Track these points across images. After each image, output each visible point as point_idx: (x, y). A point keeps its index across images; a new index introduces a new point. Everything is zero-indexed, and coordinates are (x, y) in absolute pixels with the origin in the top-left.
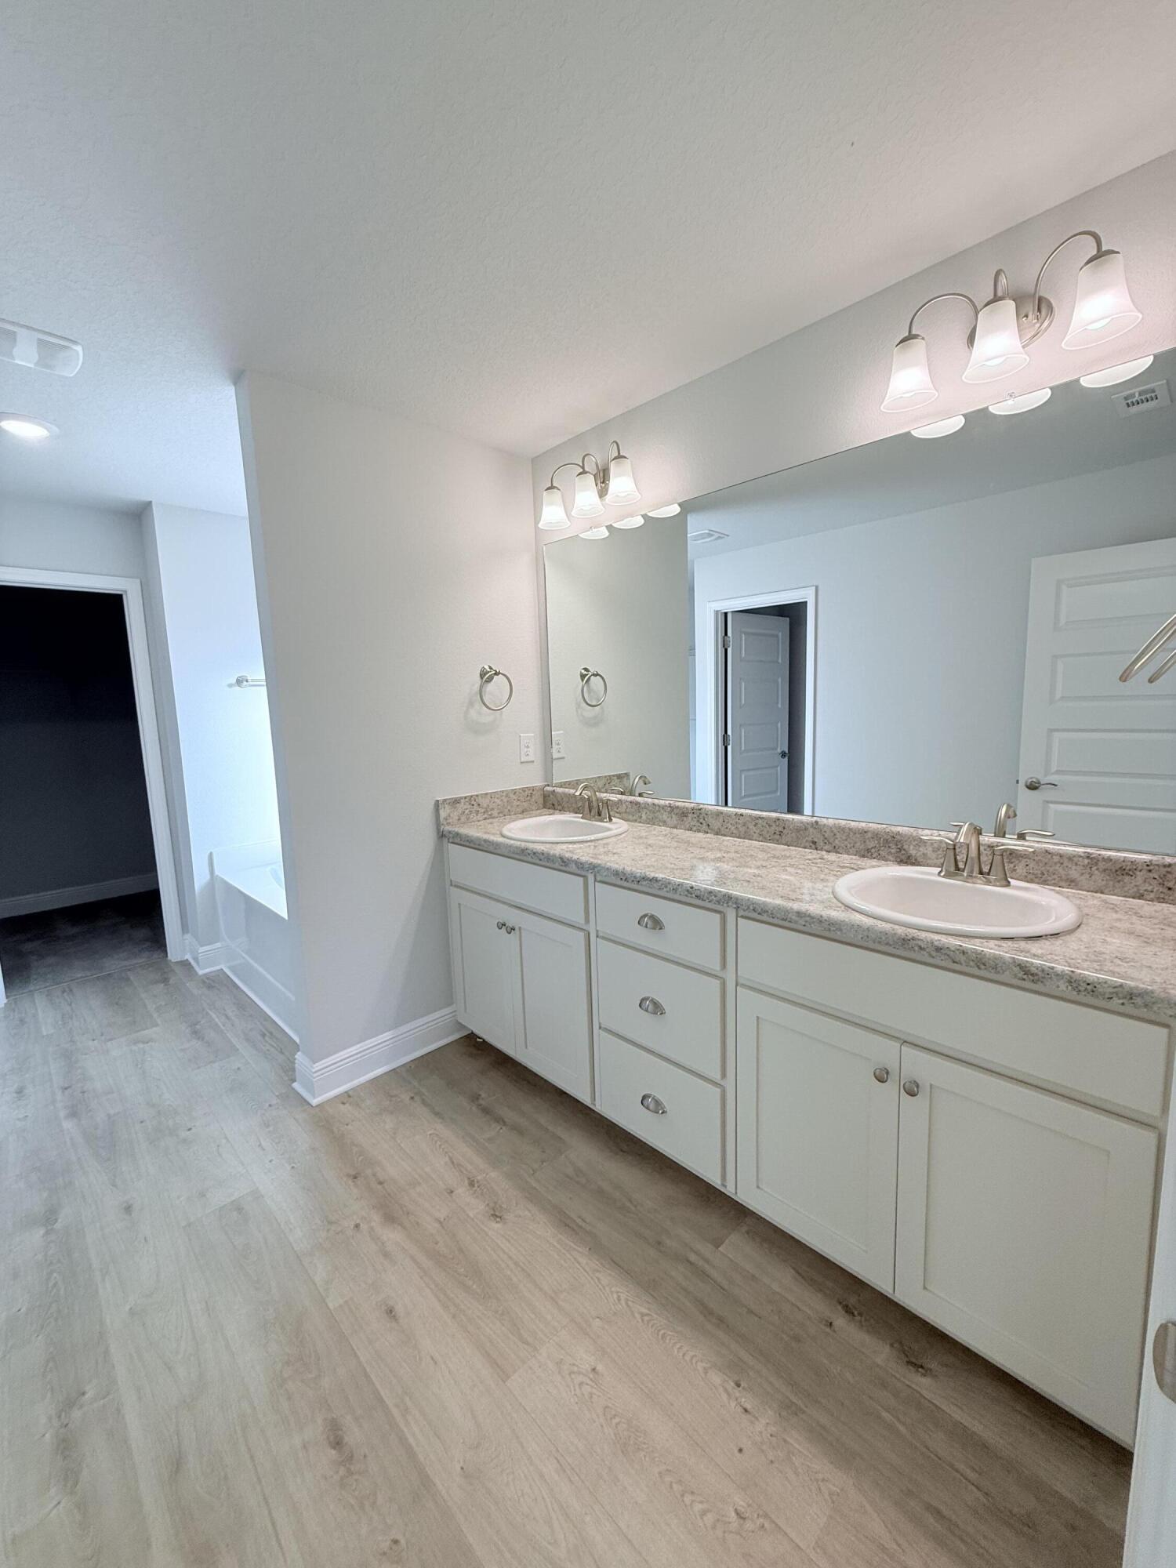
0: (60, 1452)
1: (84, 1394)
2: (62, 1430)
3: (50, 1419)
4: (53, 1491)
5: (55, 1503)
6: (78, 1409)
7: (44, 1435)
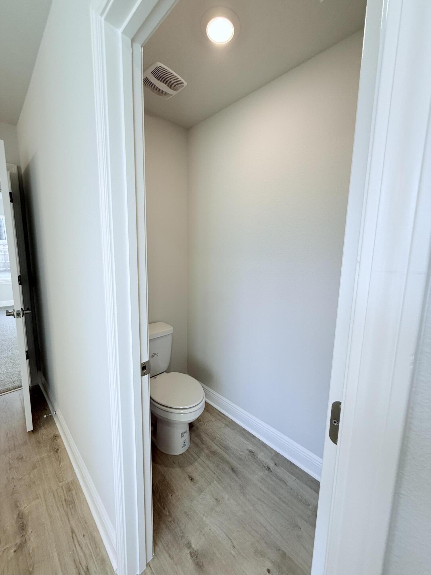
0: (25, 525)
1: (15, 551)
2: (24, 534)
3: (29, 539)
4: (27, 512)
5: (26, 508)
6: (17, 543)
7: (31, 532)
